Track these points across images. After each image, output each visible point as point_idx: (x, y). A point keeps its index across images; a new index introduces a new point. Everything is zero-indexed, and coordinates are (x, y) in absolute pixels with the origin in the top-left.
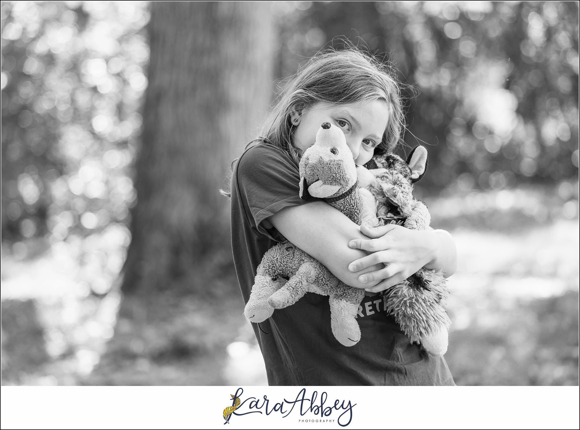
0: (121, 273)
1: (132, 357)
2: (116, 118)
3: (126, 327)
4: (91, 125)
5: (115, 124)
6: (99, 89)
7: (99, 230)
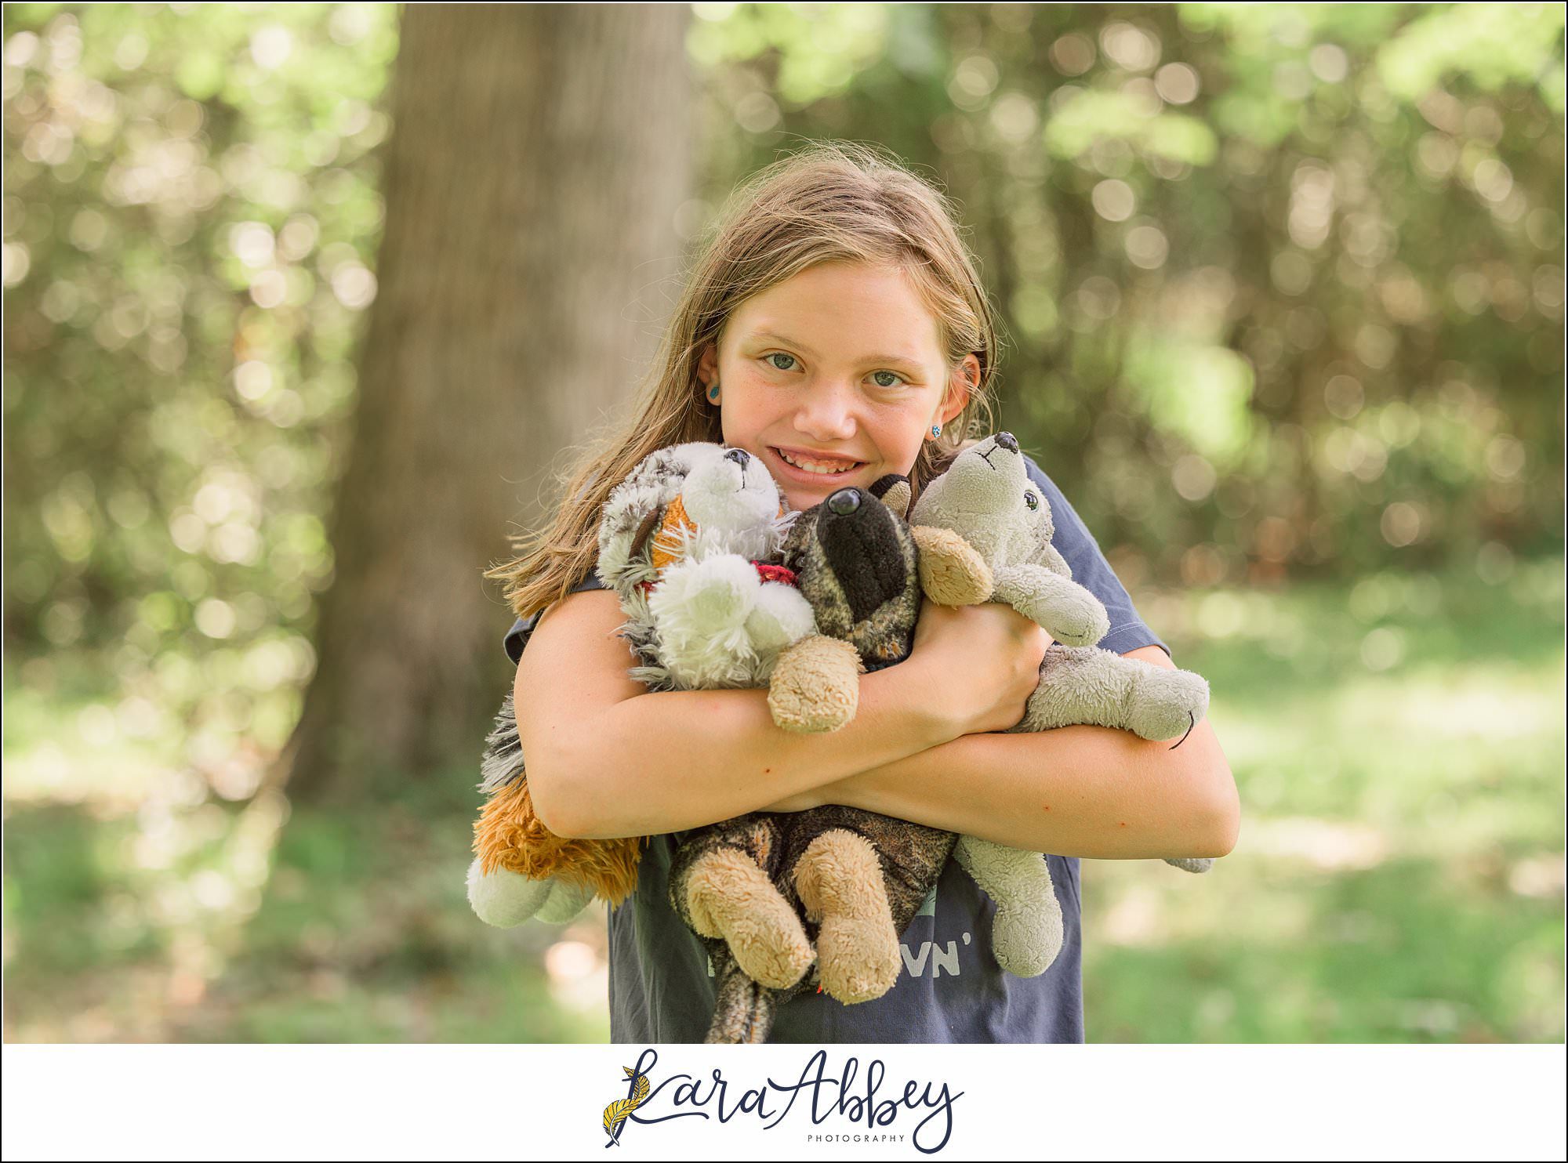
0: (285, 751)
1: (306, 965)
2: (294, 369)
3: (294, 888)
4: (231, 385)
5: (289, 384)
6: (255, 298)
7: (240, 642)
